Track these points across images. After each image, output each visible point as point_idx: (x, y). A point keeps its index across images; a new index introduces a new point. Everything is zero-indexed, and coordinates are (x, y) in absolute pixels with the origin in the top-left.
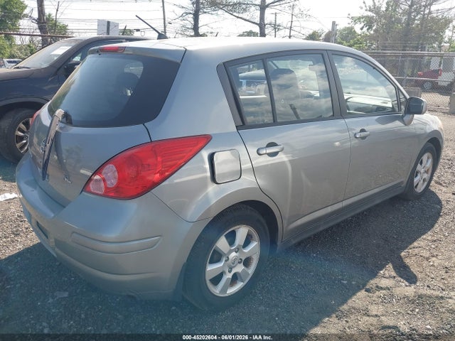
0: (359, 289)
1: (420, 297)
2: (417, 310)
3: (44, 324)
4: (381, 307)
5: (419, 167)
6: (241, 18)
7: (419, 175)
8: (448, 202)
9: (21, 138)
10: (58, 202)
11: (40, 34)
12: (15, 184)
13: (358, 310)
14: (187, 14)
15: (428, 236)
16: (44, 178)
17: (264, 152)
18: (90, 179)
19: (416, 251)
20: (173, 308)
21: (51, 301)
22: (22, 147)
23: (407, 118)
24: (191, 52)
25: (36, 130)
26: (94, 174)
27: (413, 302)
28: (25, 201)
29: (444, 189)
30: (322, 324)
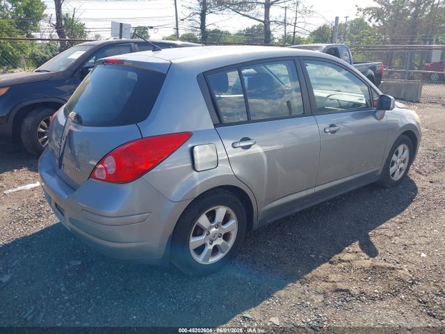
0: (324, 262)
1: (374, 267)
2: (370, 278)
3: (62, 284)
4: (339, 275)
5: (394, 157)
6: (246, 16)
7: (395, 164)
8: (423, 189)
9: (43, 134)
10: (70, 187)
11: (58, 38)
12: (38, 174)
13: (319, 278)
14: (194, 14)
15: (397, 219)
16: (60, 168)
17: (238, 145)
18: (95, 168)
19: (382, 231)
20: (166, 274)
21: (67, 267)
22: (43, 142)
23: (379, 113)
24: (175, 64)
25: (54, 127)
26: (98, 164)
27: (367, 271)
28: (46, 187)
29: (423, 178)
30: (288, 288)
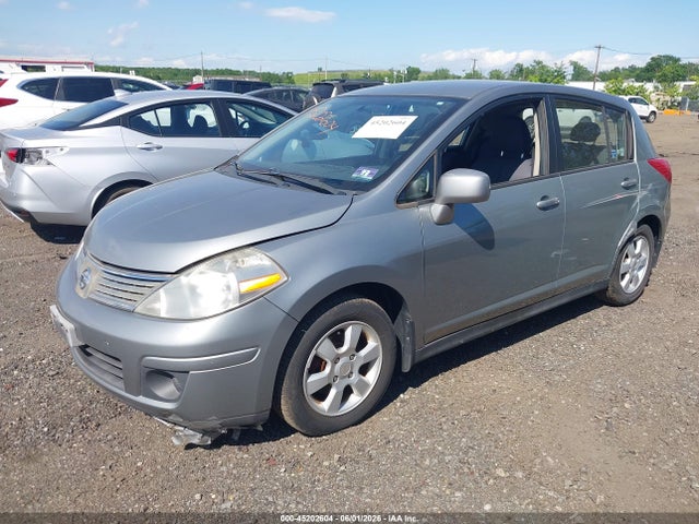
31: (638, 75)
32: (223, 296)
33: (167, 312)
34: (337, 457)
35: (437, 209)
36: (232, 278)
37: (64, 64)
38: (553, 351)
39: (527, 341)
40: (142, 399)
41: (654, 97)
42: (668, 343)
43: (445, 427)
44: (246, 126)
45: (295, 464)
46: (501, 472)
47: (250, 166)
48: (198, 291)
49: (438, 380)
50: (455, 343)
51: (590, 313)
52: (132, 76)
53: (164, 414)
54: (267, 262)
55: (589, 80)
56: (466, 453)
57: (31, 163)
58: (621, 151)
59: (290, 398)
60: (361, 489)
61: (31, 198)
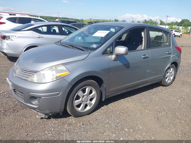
31: (178, 24)
32: (52, 77)
33: (37, 81)
34: (82, 123)
35: (113, 57)
36: (54, 72)
37: (21, 14)
38: (145, 98)
39: (138, 95)
40: (29, 104)
41: (182, 31)
42: (177, 97)
43: (113, 117)
44: (67, 33)
45: (70, 124)
46: (126, 130)
47: (64, 43)
48: (45, 75)
49: (112, 104)
50: (117, 94)
51: (157, 88)
52: (39, 18)
53: (34, 109)
54: (64, 68)
55: (164, 25)
56: (118, 124)
57: (7, 40)
58: (167, 44)
59: (70, 106)
60: (87, 132)
61: (6, 49)
